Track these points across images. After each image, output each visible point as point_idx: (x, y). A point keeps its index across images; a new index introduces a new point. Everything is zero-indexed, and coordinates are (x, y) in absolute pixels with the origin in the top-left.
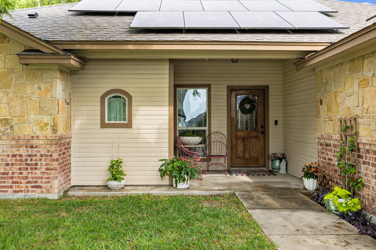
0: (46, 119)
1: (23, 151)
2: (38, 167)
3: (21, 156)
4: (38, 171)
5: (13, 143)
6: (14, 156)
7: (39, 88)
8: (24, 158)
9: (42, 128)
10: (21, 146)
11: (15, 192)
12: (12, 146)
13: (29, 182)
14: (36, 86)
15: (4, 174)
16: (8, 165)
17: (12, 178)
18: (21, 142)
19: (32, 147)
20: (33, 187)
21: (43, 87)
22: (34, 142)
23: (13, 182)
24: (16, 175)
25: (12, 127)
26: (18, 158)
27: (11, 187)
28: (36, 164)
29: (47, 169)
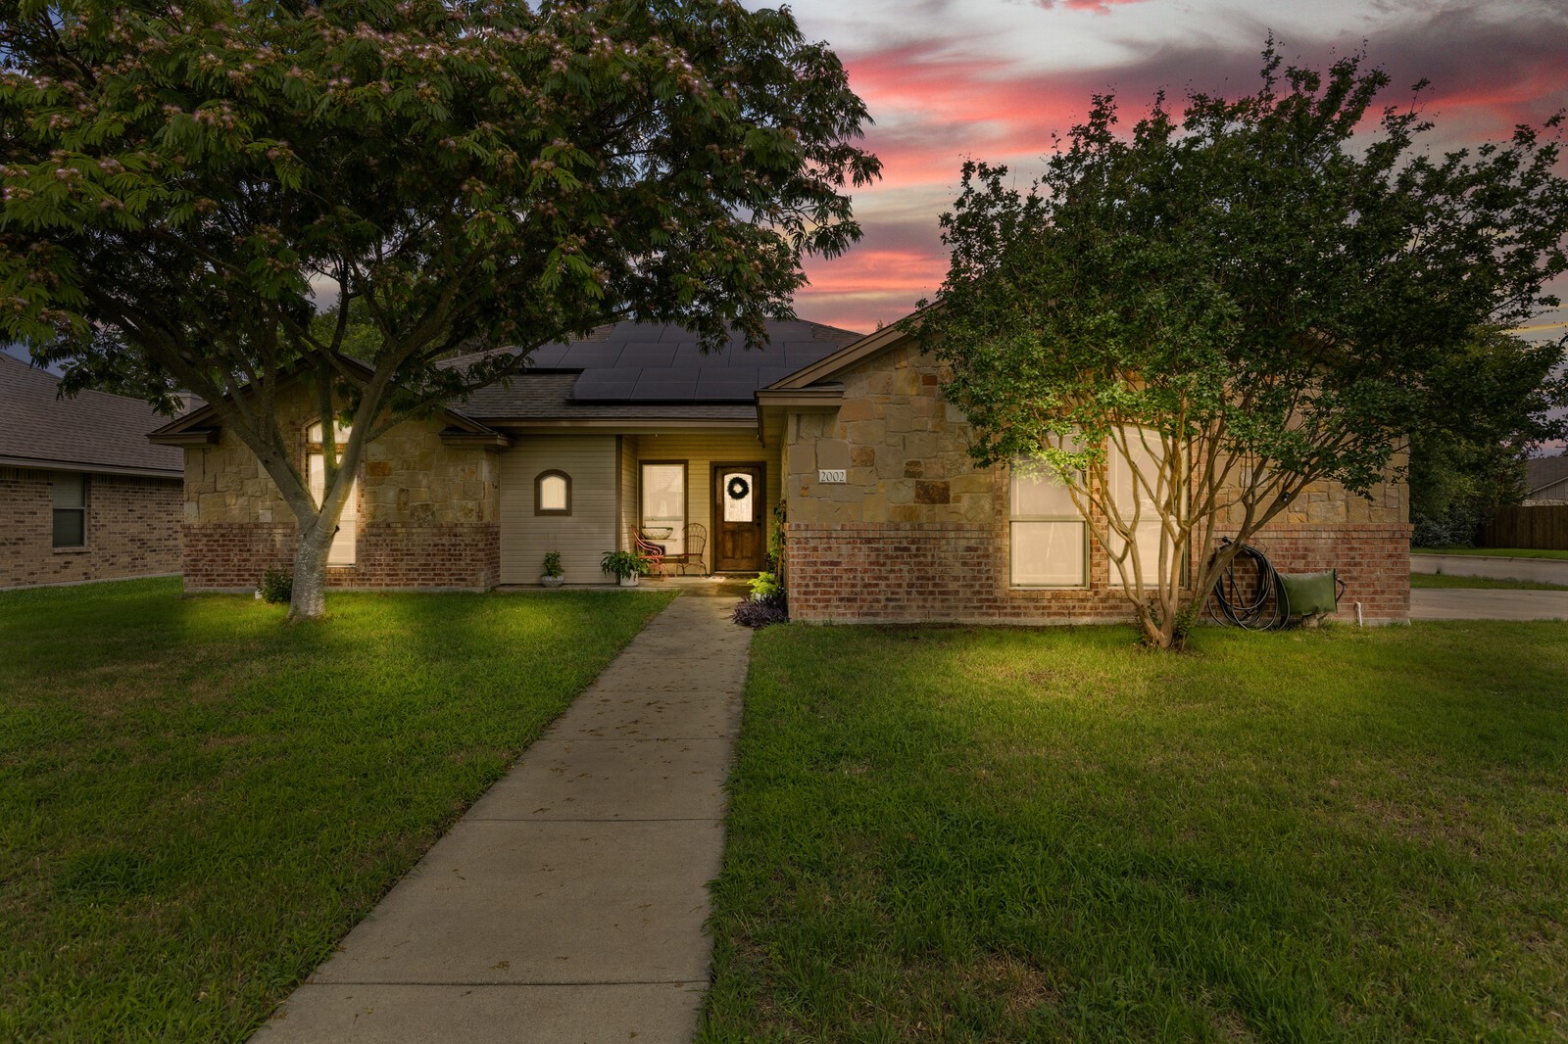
0: (471, 505)
1: (445, 540)
2: (463, 557)
3: (443, 545)
4: (462, 563)
5: (435, 531)
6: (436, 545)
7: (463, 470)
8: (446, 548)
9: (466, 515)
10: (444, 534)
11: (438, 585)
12: (434, 535)
13: (452, 575)
14: (459, 468)
15: (425, 565)
16: (429, 555)
17: (434, 569)
18: (444, 530)
19: (455, 535)
20: (457, 580)
21: (467, 468)
22: (458, 530)
23: (435, 575)
24: (438, 567)
25: (433, 514)
26: (441, 548)
27: (433, 579)
28: (461, 555)
29: (473, 560)
